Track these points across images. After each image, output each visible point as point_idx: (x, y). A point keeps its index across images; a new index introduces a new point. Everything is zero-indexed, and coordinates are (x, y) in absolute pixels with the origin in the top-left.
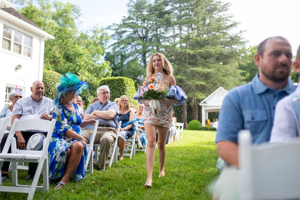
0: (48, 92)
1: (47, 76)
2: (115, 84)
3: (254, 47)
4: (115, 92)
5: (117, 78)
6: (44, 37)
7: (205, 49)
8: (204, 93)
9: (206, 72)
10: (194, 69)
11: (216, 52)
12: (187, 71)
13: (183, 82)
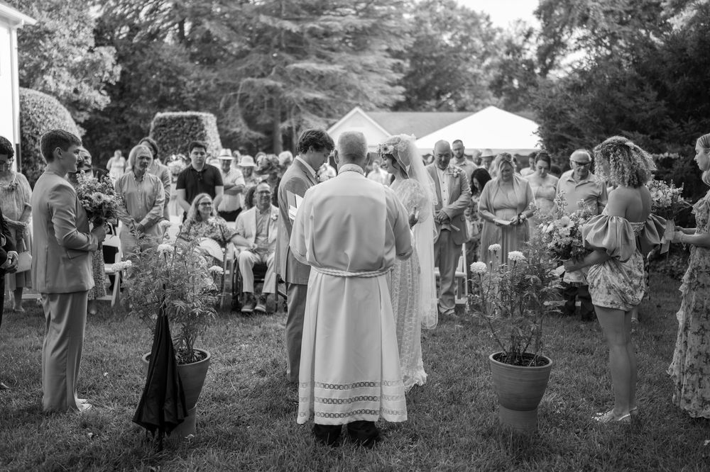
0: (34, 136)
1: (27, 103)
2: (185, 126)
3: (421, 3)
4: (187, 141)
5: (188, 113)
6: (16, 22)
7: (322, 23)
8: (320, 116)
9: (325, 72)
10: (301, 65)
11: (345, 27)
12: (284, 69)
13: (276, 92)
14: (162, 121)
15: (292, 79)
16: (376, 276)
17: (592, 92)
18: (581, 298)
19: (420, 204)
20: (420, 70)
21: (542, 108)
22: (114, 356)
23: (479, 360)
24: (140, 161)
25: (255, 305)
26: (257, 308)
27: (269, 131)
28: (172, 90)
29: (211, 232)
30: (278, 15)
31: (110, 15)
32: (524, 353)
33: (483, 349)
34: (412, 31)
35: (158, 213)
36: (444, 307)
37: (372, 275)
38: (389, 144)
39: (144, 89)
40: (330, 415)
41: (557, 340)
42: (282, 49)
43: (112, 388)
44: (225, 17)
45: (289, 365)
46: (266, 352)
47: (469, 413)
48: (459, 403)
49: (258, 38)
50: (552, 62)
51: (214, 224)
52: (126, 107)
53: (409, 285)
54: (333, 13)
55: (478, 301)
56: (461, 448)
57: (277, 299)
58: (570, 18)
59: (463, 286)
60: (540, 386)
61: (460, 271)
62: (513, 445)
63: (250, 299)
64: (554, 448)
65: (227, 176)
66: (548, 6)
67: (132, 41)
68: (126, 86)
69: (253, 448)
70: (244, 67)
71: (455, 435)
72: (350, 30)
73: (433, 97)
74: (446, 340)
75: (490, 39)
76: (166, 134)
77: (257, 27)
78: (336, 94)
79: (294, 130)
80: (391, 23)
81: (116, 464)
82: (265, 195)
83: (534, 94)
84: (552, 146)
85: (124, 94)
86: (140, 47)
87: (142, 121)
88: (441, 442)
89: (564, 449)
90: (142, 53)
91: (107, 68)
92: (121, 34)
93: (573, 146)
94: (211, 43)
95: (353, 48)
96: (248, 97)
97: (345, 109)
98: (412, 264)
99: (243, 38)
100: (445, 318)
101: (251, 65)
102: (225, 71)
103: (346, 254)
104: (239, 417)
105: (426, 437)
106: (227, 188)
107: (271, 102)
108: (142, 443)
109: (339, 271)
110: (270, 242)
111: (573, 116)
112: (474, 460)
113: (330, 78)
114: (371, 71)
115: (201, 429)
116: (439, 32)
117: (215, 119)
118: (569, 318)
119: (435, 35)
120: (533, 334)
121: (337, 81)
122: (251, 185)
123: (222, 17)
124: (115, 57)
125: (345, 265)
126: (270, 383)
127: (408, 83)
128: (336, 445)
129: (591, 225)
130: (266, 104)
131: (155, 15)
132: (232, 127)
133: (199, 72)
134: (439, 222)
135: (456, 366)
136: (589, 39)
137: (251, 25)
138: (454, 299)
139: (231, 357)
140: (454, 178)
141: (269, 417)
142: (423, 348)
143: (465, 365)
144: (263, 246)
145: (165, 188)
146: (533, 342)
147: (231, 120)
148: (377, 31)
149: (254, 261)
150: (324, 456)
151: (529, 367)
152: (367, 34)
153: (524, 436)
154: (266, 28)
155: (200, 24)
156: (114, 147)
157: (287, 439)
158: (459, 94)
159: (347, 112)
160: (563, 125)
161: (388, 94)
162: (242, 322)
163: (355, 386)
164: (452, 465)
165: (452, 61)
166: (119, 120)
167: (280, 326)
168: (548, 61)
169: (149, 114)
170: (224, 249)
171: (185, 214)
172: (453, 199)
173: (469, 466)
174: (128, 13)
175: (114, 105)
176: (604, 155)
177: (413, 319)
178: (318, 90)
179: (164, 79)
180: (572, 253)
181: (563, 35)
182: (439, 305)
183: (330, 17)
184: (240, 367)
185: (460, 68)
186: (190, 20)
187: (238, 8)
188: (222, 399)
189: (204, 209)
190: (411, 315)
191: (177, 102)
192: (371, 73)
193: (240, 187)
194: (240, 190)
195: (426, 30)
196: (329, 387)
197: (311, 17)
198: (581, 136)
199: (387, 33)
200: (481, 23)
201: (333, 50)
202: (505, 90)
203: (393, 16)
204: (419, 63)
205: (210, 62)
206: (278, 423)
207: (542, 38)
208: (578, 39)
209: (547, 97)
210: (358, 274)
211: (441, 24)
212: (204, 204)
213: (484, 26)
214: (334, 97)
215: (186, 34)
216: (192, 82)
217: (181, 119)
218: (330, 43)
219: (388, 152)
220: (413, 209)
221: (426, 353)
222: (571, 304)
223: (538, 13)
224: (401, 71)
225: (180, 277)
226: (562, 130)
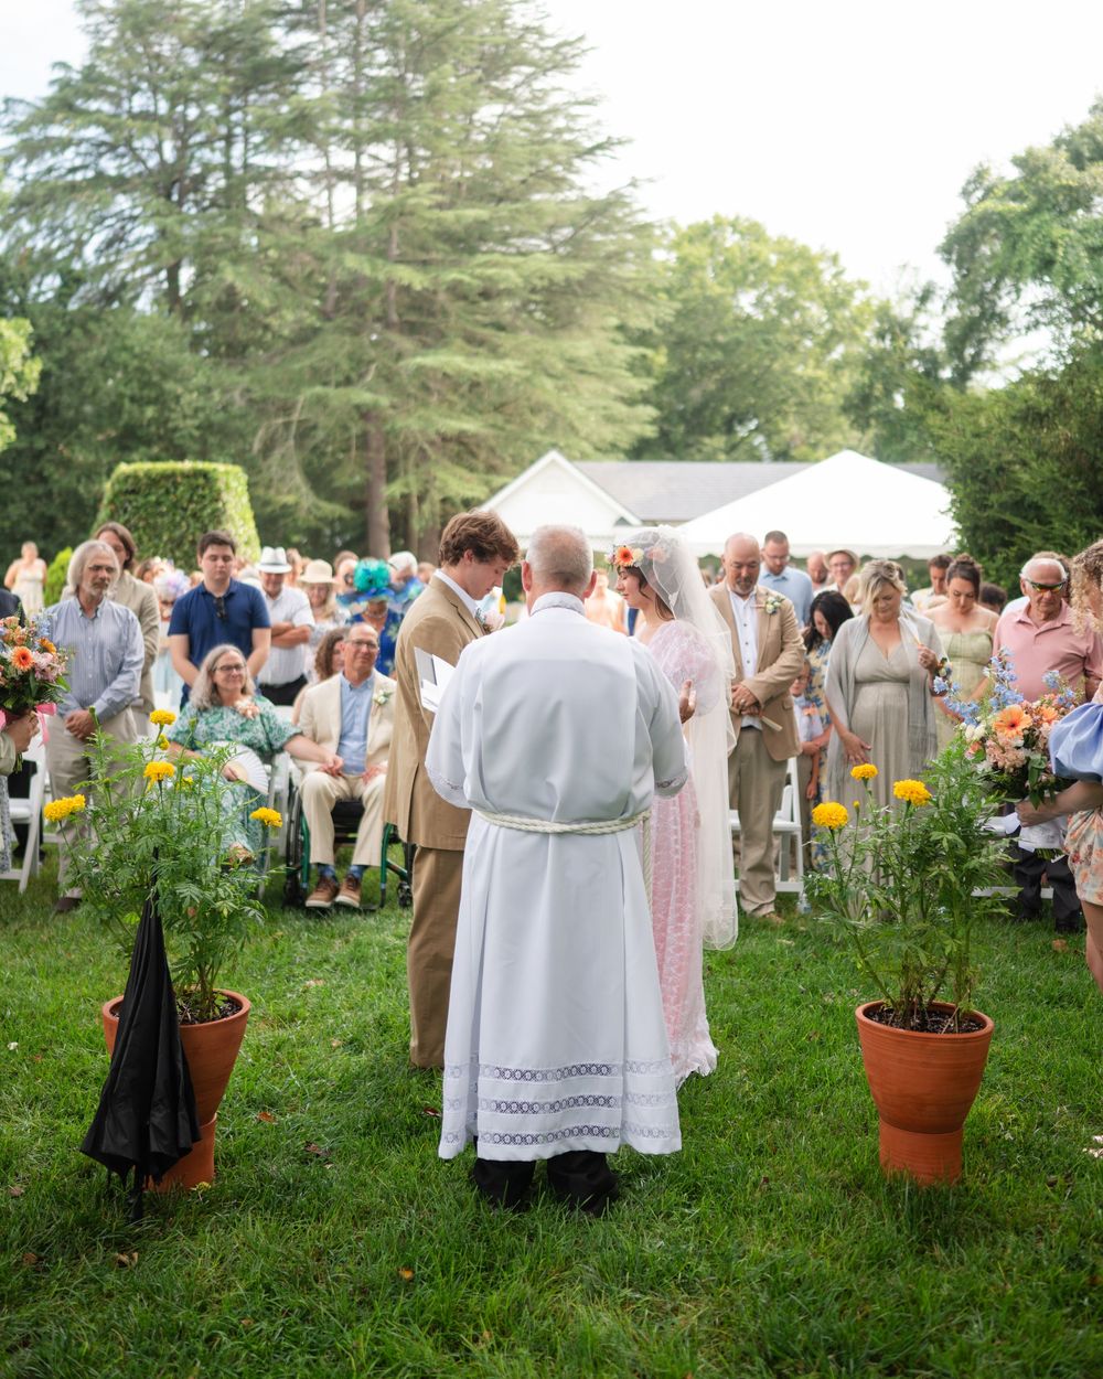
2: (179, 493)
3: (690, 227)
4: (184, 524)
5: (187, 465)
7: (478, 271)
8: (472, 470)
9: (484, 374)
10: (431, 360)
11: (526, 279)
12: (395, 367)
13: (377, 417)
14: (130, 481)
15: (412, 390)
16: (613, 832)
17: (1065, 425)
18: (1052, 880)
19: (700, 677)
20: (691, 369)
21: (958, 459)
22: (29, 1004)
23: (831, 1019)
24: (92, 574)
25: (336, 892)
26: (341, 898)
27: (359, 502)
28: (150, 412)
29: (243, 731)
30: (383, 254)
31: (22, 251)
32: (930, 1004)
33: (840, 993)
34: (672, 287)
35: (129, 689)
36: (749, 897)
37: (606, 830)
38: (635, 546)
39: (88, 409)
40: (513, 1139)
41: (1003, 975)
42: (388, 325)
43: (28, 1077)
44: (267, 257)
45: (413, 1027)
46: (363, 998)
47: (813, 1137)
48: (789, 1115)
49: (338, 301)
50: (978, 354)
51: (249, 713)
52: (48, 448)
53: (677, 851)
54: (503, 249)
55: (829, 888)
56: (798, 1215)
57: (384, 879)
58: (1015, 260)
59: (793, 852)
60: (967, 1076)
61: (786, 818)
62: (912, 1210)
63: (324, 878)
64: (1001, 1217)
65: (275, 605)
66: (967, 237)
67: (65, 306)
68: (51, 403)
69: (341, 1214)
70: (307, 362)
71: (782, 1188)
72: (539, 284)
73: (718, 429)
74: (758, 973)
75: (843, 304)
76: (138, 508)
77: (338, 278)
78: (508, 421)
79: (414, 500)
80: (628, 271)
81: (42, 1247)
82: (364, 648)
83: (941, 428)
84: (980, 541)
85: (44, 421)
86: (84, 321)
87: (83, 480)
88: (753, 1202)
89: (1024, 1220)
90: (87, 332)
91: (11, 365)
92: (44, 293)
93: (1028, 542)
94: (237, 310)
95: (544, 323)
96: (315, 427)
97: (527, 454)
98: (681, 807)
99: (307, 300)
100: (754, 925)
101: (323, 359)
102: (268, 372)
103: (550, 785)
104: (308, 1144)
105: (719, 1191)
106: (278, 634)
107: (364, 440)
108: (98, 1201)
109: (536, 821)
110: (370, 752)
111: (1025, 477)
112: (826, 1243)
113: (495, 386)
114: (582, 372)
115: (225, 1172)
116: (731, 290)
117: (244, 478)
118: (1027, 925)
119: (722, 296)
120: (949, 961)
121: (511, 394)
122: (329, 626)
123: (262, 256)
124: (28, 341)
125: (550, 808)
126: (372, 1068)
127: (665, 399)
128: (523, 1208)
129: (1066, 726)
130: (354, 442)
131: (118, 252)
132: (278, 492)
133: (208, 373)
134: (737, 712)
135: (780, 1031)
136: (1057, 307)
137: (324, 274)
138: (773, 879)
139: (285, 1009)
140: (767, 616)
141: (374, 1142)
142: (708, 991)
143: (799, 1030)
144: (355, 761)
145: (146, 633)
146: (951, 980)
147: (276, 478)
148: (596, 287)
149: (335, 794)
150: (497, 1232)
151: (942, 1035)
152: (575, 294)
153: (936, 1191)
154: (356, 280)
155: (214, 271)
156: (18, 537)
157: (415, 1194)
158: (776, 423)
159: (532, 462)
160: (1005, 496)
161: (622, 421)
162: (308, 929)
163: (568, 1072)
164: (778, 1255)
165: (759, 351)
166: (32, 478)
167: (392, 940)
168: (969, 352)
169: (96, 464)
170: (268, 767)
171: (186, 690)
172: (766, 660)
173: (815, 1256)
174: (60, 248)
175: (23, 445)
176: (1089, 572)
177: (686, 926)
178: (469, 414)
179: (133, 389)
180: (1028, 784)
181: (1000, 298)
182: (739, 895)
183: (496, 257)
184: (307, 1032)
185: (776, 366)
186: (192, 263)
187: (297, 238)
188: (269, 1103)
189: (227, 679)
190: (681, 919)
191: (160, 438)
192: (583, 377)
193: (304, 632)
194: (303, 638)
195: (702, 286)
196: (513, 1075)
197: (453, 257)
198: (1044, 521)
199: (618, 292)
200: (821, 272)
201: (500, 327)
202: (878, 415)
203: (630, 255)
204: (688, 356)
205: (232, 351)
206: (393, 1158)
207: (955, 303)
208: (1034, 307)
209: (968, 435)
210: (576, 827)
211: (734, 272)
212: (228, 668)
213: (827, 277)
214: (502, 429)
215: (183, 292)
216: (195, 395)
217: (170, 476)
218: (494, 314)
219: (630, 563)
220: (684, 686)
221: (715, 1002)
222: (1030, 893)
223: (946, 250)
224: (649, 372)
225: (189, 833)
226: (1003, 506)
